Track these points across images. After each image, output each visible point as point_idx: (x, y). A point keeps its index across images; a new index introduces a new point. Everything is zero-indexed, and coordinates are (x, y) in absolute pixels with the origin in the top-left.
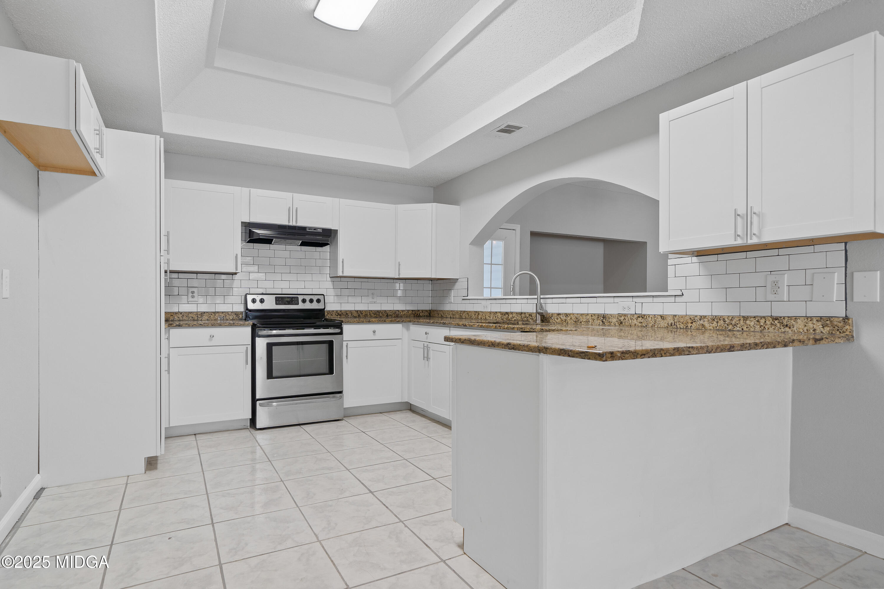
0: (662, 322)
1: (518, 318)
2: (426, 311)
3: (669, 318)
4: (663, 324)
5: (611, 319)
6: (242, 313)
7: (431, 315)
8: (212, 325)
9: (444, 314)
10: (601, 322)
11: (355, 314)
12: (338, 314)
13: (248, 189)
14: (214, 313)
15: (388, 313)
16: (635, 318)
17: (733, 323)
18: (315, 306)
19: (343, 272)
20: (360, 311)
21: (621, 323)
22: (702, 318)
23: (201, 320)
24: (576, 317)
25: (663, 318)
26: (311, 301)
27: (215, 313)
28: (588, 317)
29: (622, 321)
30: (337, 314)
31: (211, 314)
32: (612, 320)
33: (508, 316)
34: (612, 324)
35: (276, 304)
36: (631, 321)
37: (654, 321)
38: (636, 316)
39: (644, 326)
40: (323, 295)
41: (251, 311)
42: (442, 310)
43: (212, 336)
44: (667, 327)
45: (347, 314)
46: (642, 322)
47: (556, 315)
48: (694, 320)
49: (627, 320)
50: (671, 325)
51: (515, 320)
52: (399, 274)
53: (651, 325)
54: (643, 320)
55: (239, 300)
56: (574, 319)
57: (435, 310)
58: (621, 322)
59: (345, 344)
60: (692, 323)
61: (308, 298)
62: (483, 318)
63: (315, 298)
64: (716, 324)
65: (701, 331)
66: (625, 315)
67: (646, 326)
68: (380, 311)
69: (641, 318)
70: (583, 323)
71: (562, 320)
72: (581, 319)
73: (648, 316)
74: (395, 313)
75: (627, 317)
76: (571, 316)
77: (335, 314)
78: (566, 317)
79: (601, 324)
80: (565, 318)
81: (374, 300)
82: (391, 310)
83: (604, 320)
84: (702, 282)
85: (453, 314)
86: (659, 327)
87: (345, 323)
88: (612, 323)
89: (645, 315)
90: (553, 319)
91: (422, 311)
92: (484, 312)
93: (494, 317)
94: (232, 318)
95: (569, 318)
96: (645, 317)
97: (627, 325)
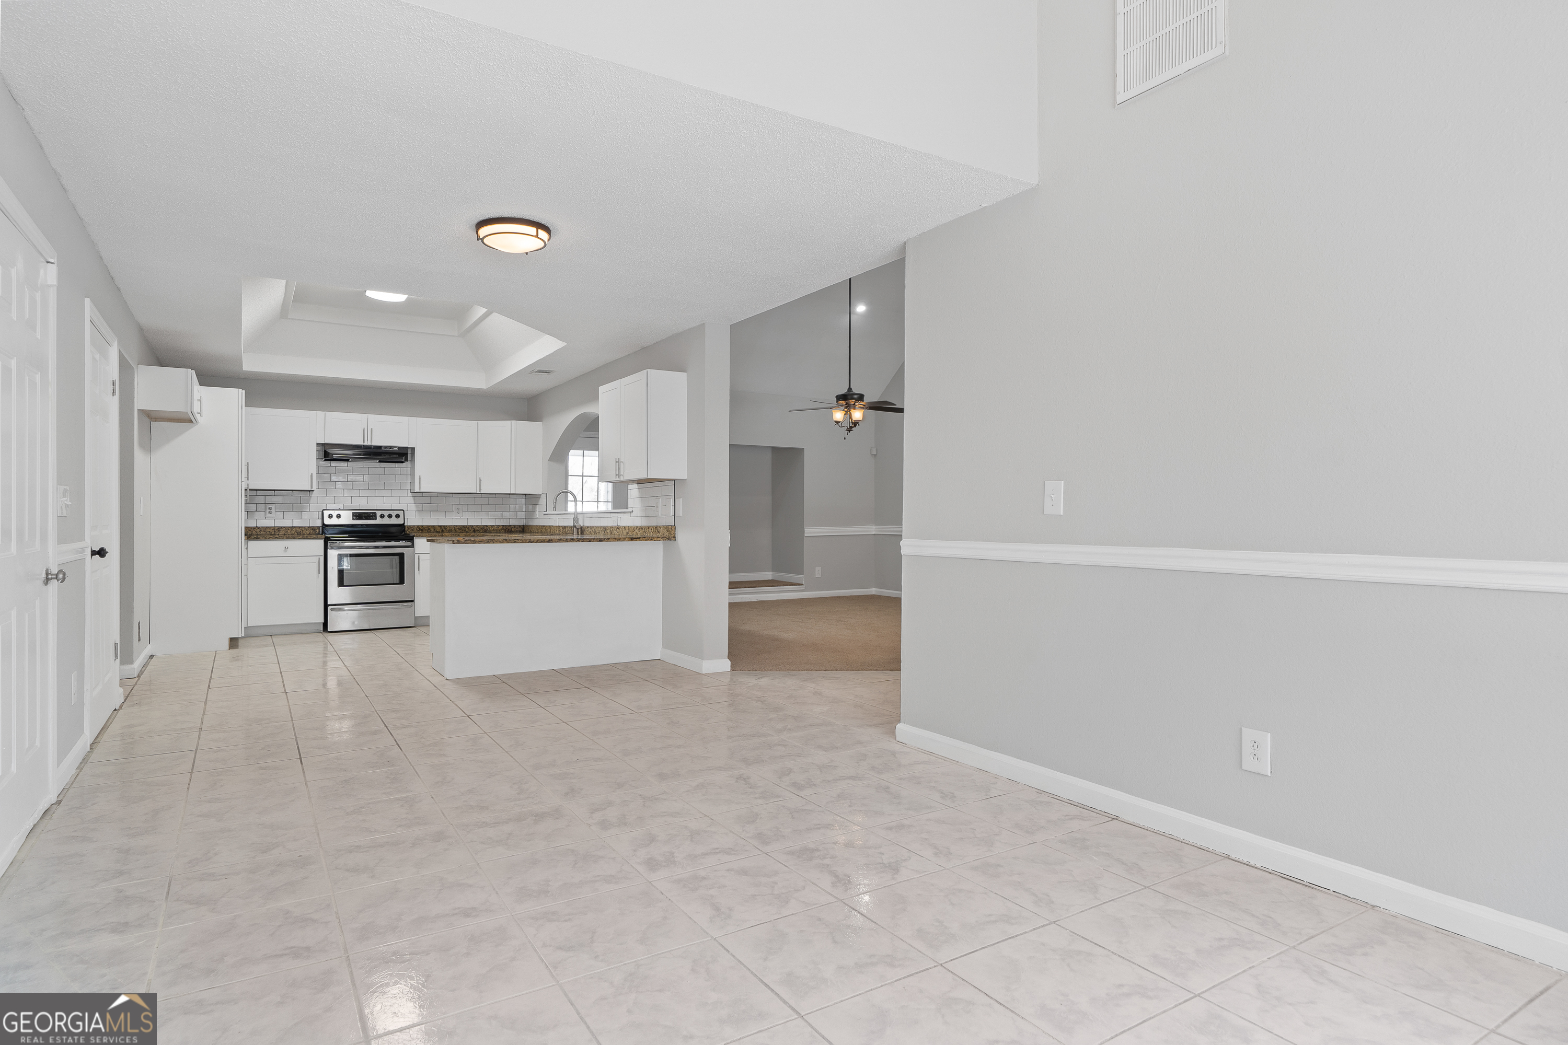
2: (520, 526)
5: (607, 530)
6: (319, 528)
8: (288, 538)
9: (532, 529)
10: (604, 532)
11: (439, 529)
12: (420, 529)
13: (322, 413)
14: (290, 527)
15: (475, 528)
18: (394, 521)
19: (421, 488)
20: (444, 526)
23: (278, 535)
26: (390, 516)
27: (292, 528)
28: (599, 529)
30: (418, 530)
31: (287, 529)
33: (565, 529)
35: (353, 519)
40: (403, 510)
41: (327, 526)
42: (531, 526)
43: (287, 547)
45: (429, 529)
52: (480, 489)
55: (316, 515)
57: (528, 526)
59: (416, 556)
61: (386, 513)
62: (553, 532)
63: (394, 514)
68: (466, 526)
71: (589, 532)
72: (597, 531)
74: (484, 529)
76: (593, 528)
77: (416, 529)
78: (590, 529)
81: (460, 515)
82: (478, 526)
90: (585, 531)
91: (515, 526)
92: (554, 526)
94: (306, 532)
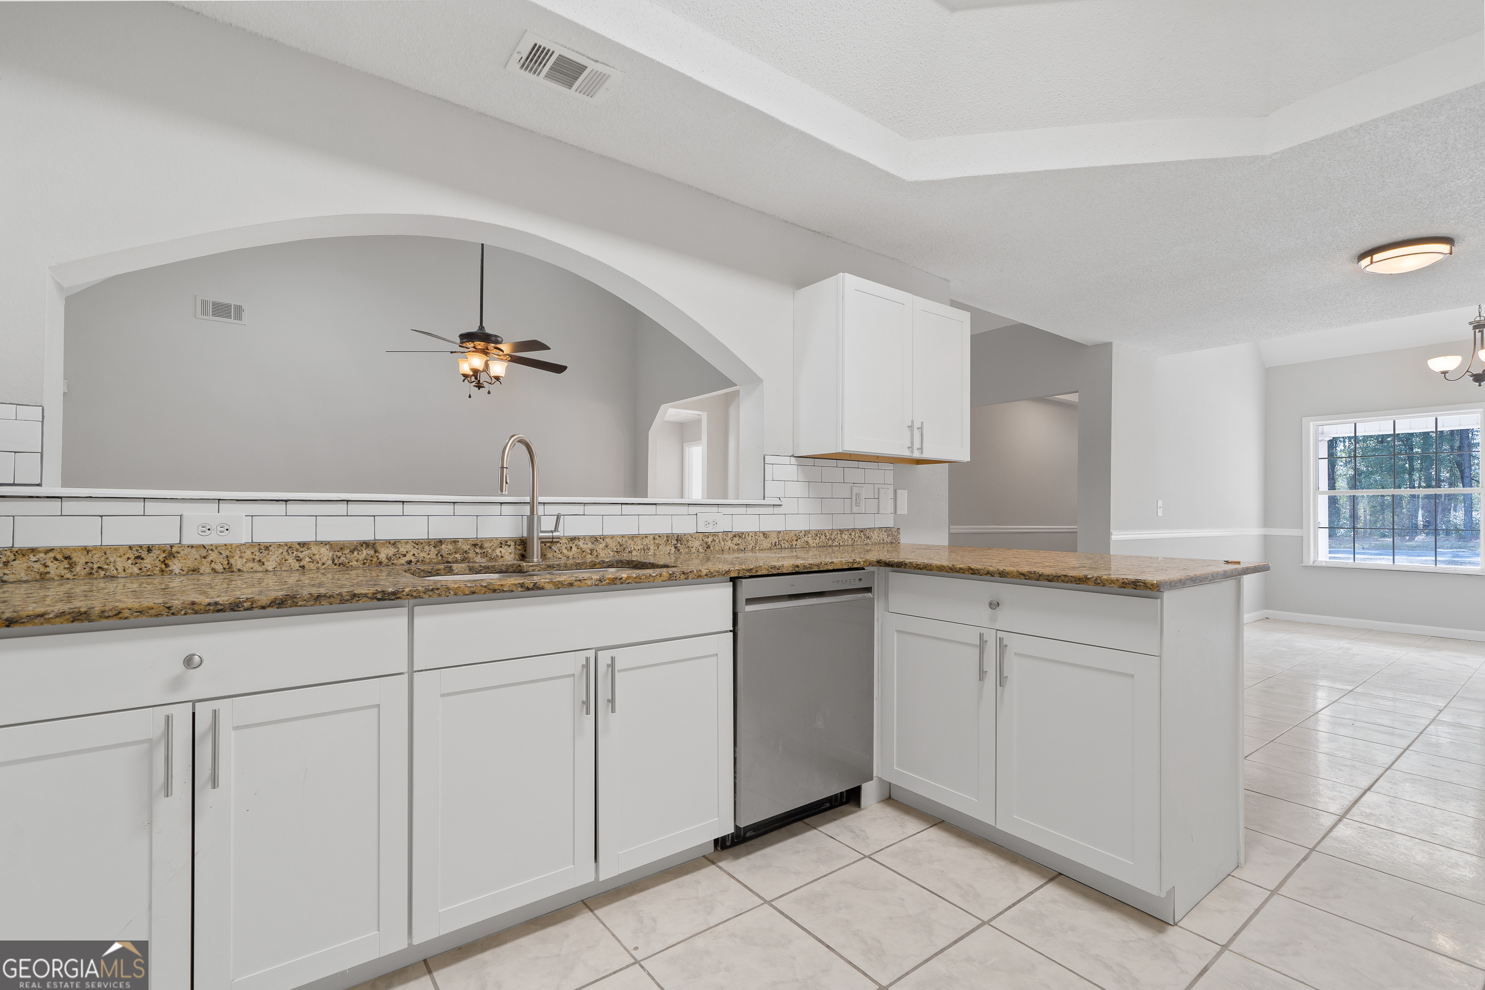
0: (765, 541)
1: (422, 555)
3: (773, 535)
4: (766, 544)
5: (690, 542)
10: (673, 549)
16: (729, 537)
17: (833, 537)
21: (708, 547)
22: (807, 532)
24: (619, 542)
25: (765, 535)
28: (646, 541)
29: (709, 543)
32: (693, 543)
33: (372, 552)
34: (693, 550)
36: (723, 544)
37: (754, 541)
38: (730, 535)
44: (771, 548)
46: (739, 544)
47: (564, 541)
48: (799, 537)
49: (717, 541)
50: (775, 544)
53: (751, 546)
54: (740, 540)
56: (614, 548)
58: (708, 545)
60: (797, 540)
64: (819, 539)
65: (805, 549)
66: (715, 534)
67: (745, 548)
69: (737, 538)
71: (583, 552)
72: (631, 546)
73: (747, 535)
75: (717, 537)
76: (608, 540)
78: (593, 543)
79: (672, 552)
80: (590, 545)
83: (679, 545)
84: (798, 489)
86: (760, 549)
88: (692, 549)
89: (743, 533)
90: (556, 550)
92: (216, 546)
93: (290, 560)
95: (601, 546)
96: (744, 536)
97: (717, 549)
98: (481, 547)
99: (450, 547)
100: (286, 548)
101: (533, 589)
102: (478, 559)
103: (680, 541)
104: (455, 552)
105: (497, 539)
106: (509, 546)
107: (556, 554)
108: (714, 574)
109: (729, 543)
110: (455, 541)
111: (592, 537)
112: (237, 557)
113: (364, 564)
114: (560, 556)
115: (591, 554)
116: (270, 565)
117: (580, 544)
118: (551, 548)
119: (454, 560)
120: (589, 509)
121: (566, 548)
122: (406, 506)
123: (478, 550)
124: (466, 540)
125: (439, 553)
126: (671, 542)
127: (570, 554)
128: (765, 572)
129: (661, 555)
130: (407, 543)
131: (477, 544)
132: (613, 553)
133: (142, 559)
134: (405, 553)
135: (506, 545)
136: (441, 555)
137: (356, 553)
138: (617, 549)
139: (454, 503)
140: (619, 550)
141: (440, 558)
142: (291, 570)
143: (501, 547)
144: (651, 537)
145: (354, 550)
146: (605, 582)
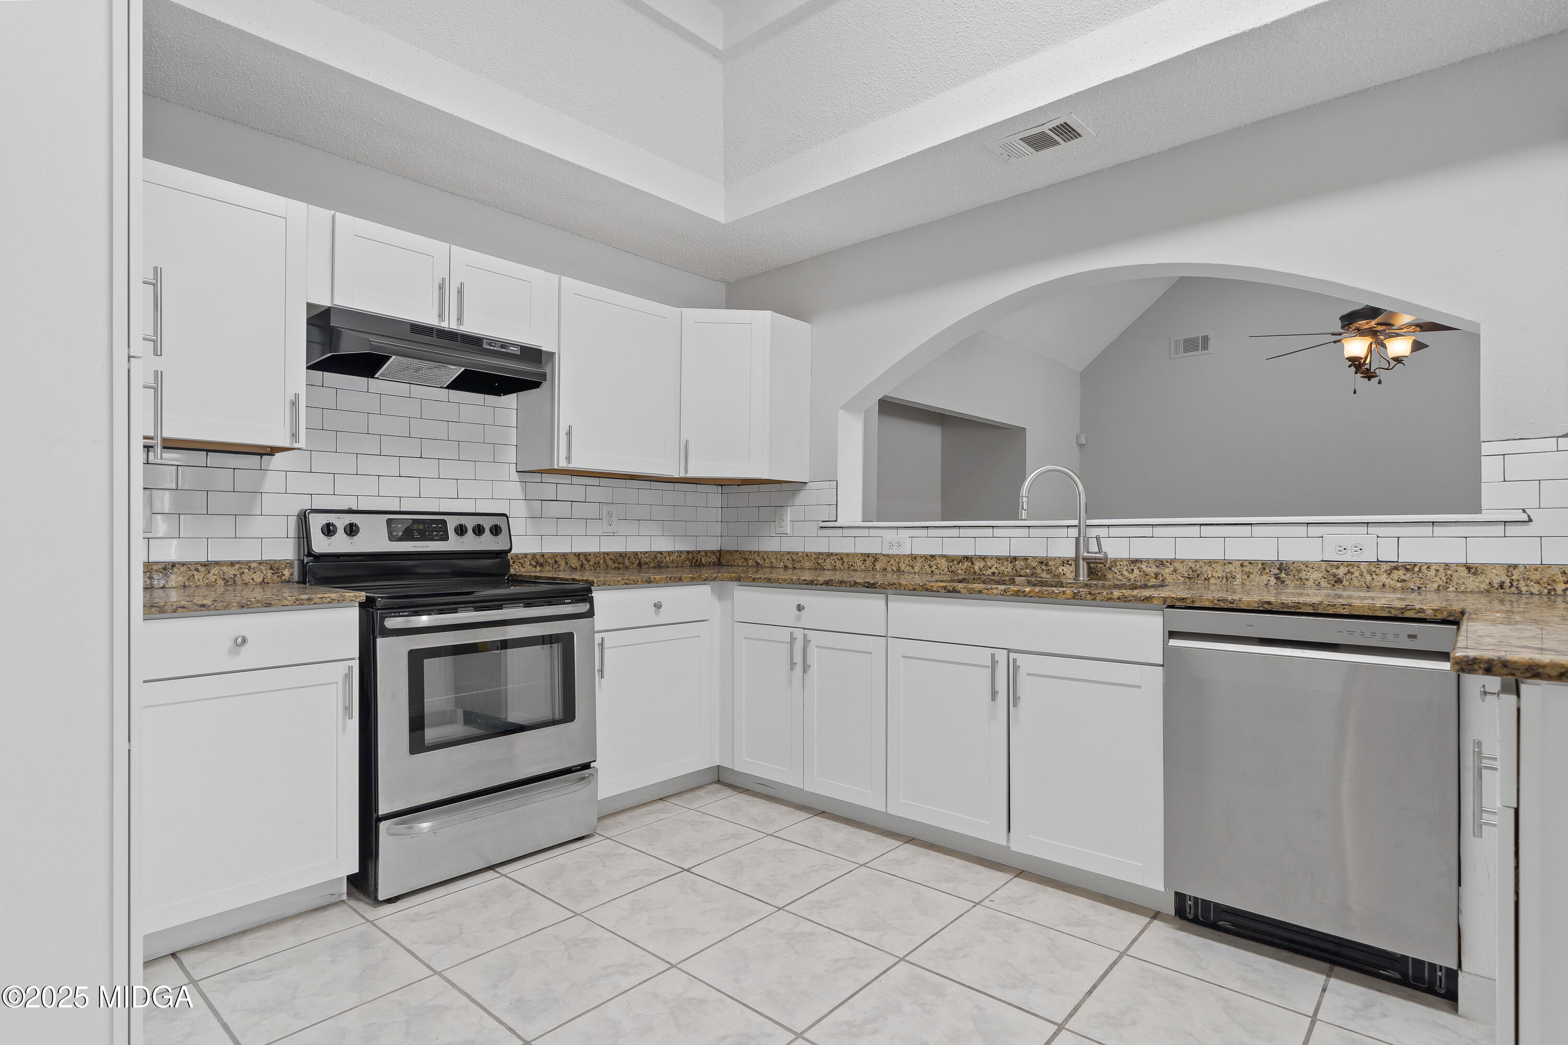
0: (1471, 579)
1: (1003, 568)
2: (713, 552)
3: (1493, 571)
4: (1475, 583)
5: (1304, 573)
6: (289, 564)
7: (723, 561)
8: (243, 607)
9: (765, 560)
10: (1273, 579)
12: (537, 562)
13: (329, 213)
15: (642, 558)
16: (1383, 570)
18: (486, 543)
19: (568, 459)
20: (585, 555)
21: (1339, 580)
24: (1191, 568)
25: (1473, 570)
26: (479, 530)
27: (207, 565)
29: (1340, 576)
30: (534, 564)
31: (197, 570)
32: (1309, 574)
33: (970, 564)
34: (1310, 583)
35: (392, 538)
36: (1369, 576)
37: (1444, 578)
38: (1385, 567)
39: (1412, 589)
40: (505, 515)
41: (319, 558)
42: (758, 552)
43: (239, 640)
44: (1488, 591)
45: (556, 562)
46: (1402, 578)
47: (1125, 563)
49: (1357, 574)
51: (994, 573)
52: (687, 469)
53: (1436, 585)
54: (1409, 575)
57: (736, 551)
58: (1339, 578)
59: (597, 639)
61: (469, 523)
62: (889, 569)
63: (486, 523)
66: (1352, 564)
67: (1419, 588)
68: (626, 553)
69: (1401, 572)
70: (1212, 581)
71: (1147, 575)
72: (1208, 572)
73: (1425, 567)
74: (655, 558)
75: (1356, 568)
76: (1176, 565)
77: (529, 563)
78: (1158, 567)
80: (1154, 569)
81: (611, 529)
82: (646, 552)
83: (1283, 575)
85: (793, 560)
86: (1460, 590)
87: (599, 586)
88: (1307, 583)
89: (1415, 565)
90: (1116, 571)
91: (706, 552)
92: (894, 556)
93: (927, 567)
94: (260, 580)
96: (1416, 569)
98: (1047, 565)
99: (1022, 563)
100: (924, 558)
101: (952, 592)
102: (1044, 575)
103: (1285, 570)
104: (1026, 568)
105: (1059, 558)
106: (1071, 565)
107: (1116, 575)
108: (1129, 599)
109: (1384, 578)
110: (1026, 559)
111: (1156, 560)
112: (902, 563)
113: (966, 572)
114: (1120, 577)
115: (1156, 578)
116: (917, 569)
117: (1143, 567)
118: (1110, 569)
119: (1025, 574)
120: (1158, 531)
121: (1127, 570)
122: (995, 530)
123: (1044, 567)
124: (1034, 558)
125: (1014, 567)
126: (1270, 571)
127: (1132, 576)
128: (1207, 604)
129: (1253, 585)
130: (992, 558)
131: (1044, 562)
132: (1183, 579)
133: (866, 561)
134: (991, 566)
135: (1068, 564)
136: (1015, 570)
137: (960, 564)
138: (1189, 575)
139: (1029, 527)
140: (1191, 576)
141: (1015, 572)
142: (926, 574)
143: (1063, 565)
144: (1238, 563)
145: (960, 561)
146: (1009, 593)
